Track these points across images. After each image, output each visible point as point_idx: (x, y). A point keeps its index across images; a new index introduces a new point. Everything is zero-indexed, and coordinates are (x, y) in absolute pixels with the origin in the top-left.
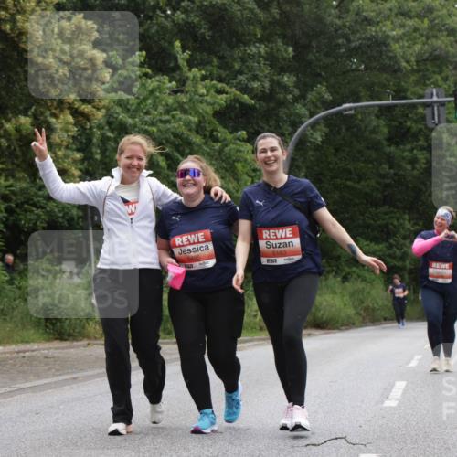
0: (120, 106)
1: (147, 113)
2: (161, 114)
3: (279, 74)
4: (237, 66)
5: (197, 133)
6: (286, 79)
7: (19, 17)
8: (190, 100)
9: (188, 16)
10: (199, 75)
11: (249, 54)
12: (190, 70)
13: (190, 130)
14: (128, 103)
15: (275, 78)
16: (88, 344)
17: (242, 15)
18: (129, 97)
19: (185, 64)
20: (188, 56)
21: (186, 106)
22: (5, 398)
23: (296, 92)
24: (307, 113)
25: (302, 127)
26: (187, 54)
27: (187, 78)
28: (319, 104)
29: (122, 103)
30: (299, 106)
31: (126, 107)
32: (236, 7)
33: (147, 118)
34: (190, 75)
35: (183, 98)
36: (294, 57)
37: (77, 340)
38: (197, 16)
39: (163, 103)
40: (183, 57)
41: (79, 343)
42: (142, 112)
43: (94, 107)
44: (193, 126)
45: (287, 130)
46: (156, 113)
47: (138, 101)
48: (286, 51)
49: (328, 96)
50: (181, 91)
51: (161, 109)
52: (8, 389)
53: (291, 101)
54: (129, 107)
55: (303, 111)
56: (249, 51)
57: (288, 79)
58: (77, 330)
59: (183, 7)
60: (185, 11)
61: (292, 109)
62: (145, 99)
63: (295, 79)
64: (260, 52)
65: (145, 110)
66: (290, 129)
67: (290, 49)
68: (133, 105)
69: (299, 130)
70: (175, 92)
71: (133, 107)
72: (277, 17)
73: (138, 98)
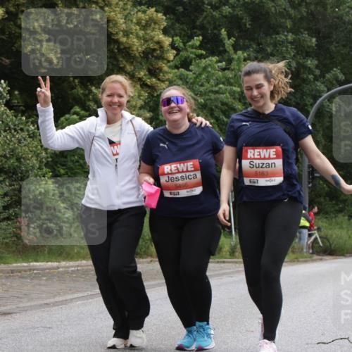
0: (181, 79)
1: (202, 85)
2: (212, 86)
3: (304, 58)
4: (269, 50)
5: (240, 101)
6: (309, 62)
7: (106, 9)
8: (235, 76)
9: (234, 11)
10: (242, 57)
11: (279, 41)
12: (235, 53)
13: (234, 99)
14: (187, 78)
15: (301, 61)
16: (151, 261)
17: (276, 10)
18: (188, 73)
19: (231, 48)
20: (233, 42)
21: (232, 81)
22: (87, 299)
23: (318, 72)
24: (326, 89)
25: (321, 99)
26: (232, 40)
27: (233, 59)
28: (334, 82)
29: (182, 77)
30: (319, 84)
31: (186, 80)
32: (271, 4)
33: (202, 89)
34: (235, 57)
35: (229, 74)
36: (316, 45)
37: (143, 258)
38: (241, 10)
39: (214, 78)
40: (229, 43)
41: (144, 260)
42: (198, 84)
43: (159, 80)
44: (237, 96)
45: (309, 101)
46: (209, 85)
47: (195, 76)
48: (311, 40)
49: (341, 77)
50: (228, 69)
51: (212, 82)
52: (90, 293)
53: (312, 80)
54: (188, 80)
55: (322, 87)
56: (278, 39)
57: (311, 63)
58: (143, 250)
59: (231, 4)
60: (233, 7)
61: (313, 86)
62: (200, 74)
63: (316, 62)
64: (287, 39)
65: (200, 83)
66: (312, 101)
67: (314, 40)
68: (191, 78)
69: (318, 102)
70: (223, 70)
71: (191, 81)
72: (305, 14)
73: (194, 73)
